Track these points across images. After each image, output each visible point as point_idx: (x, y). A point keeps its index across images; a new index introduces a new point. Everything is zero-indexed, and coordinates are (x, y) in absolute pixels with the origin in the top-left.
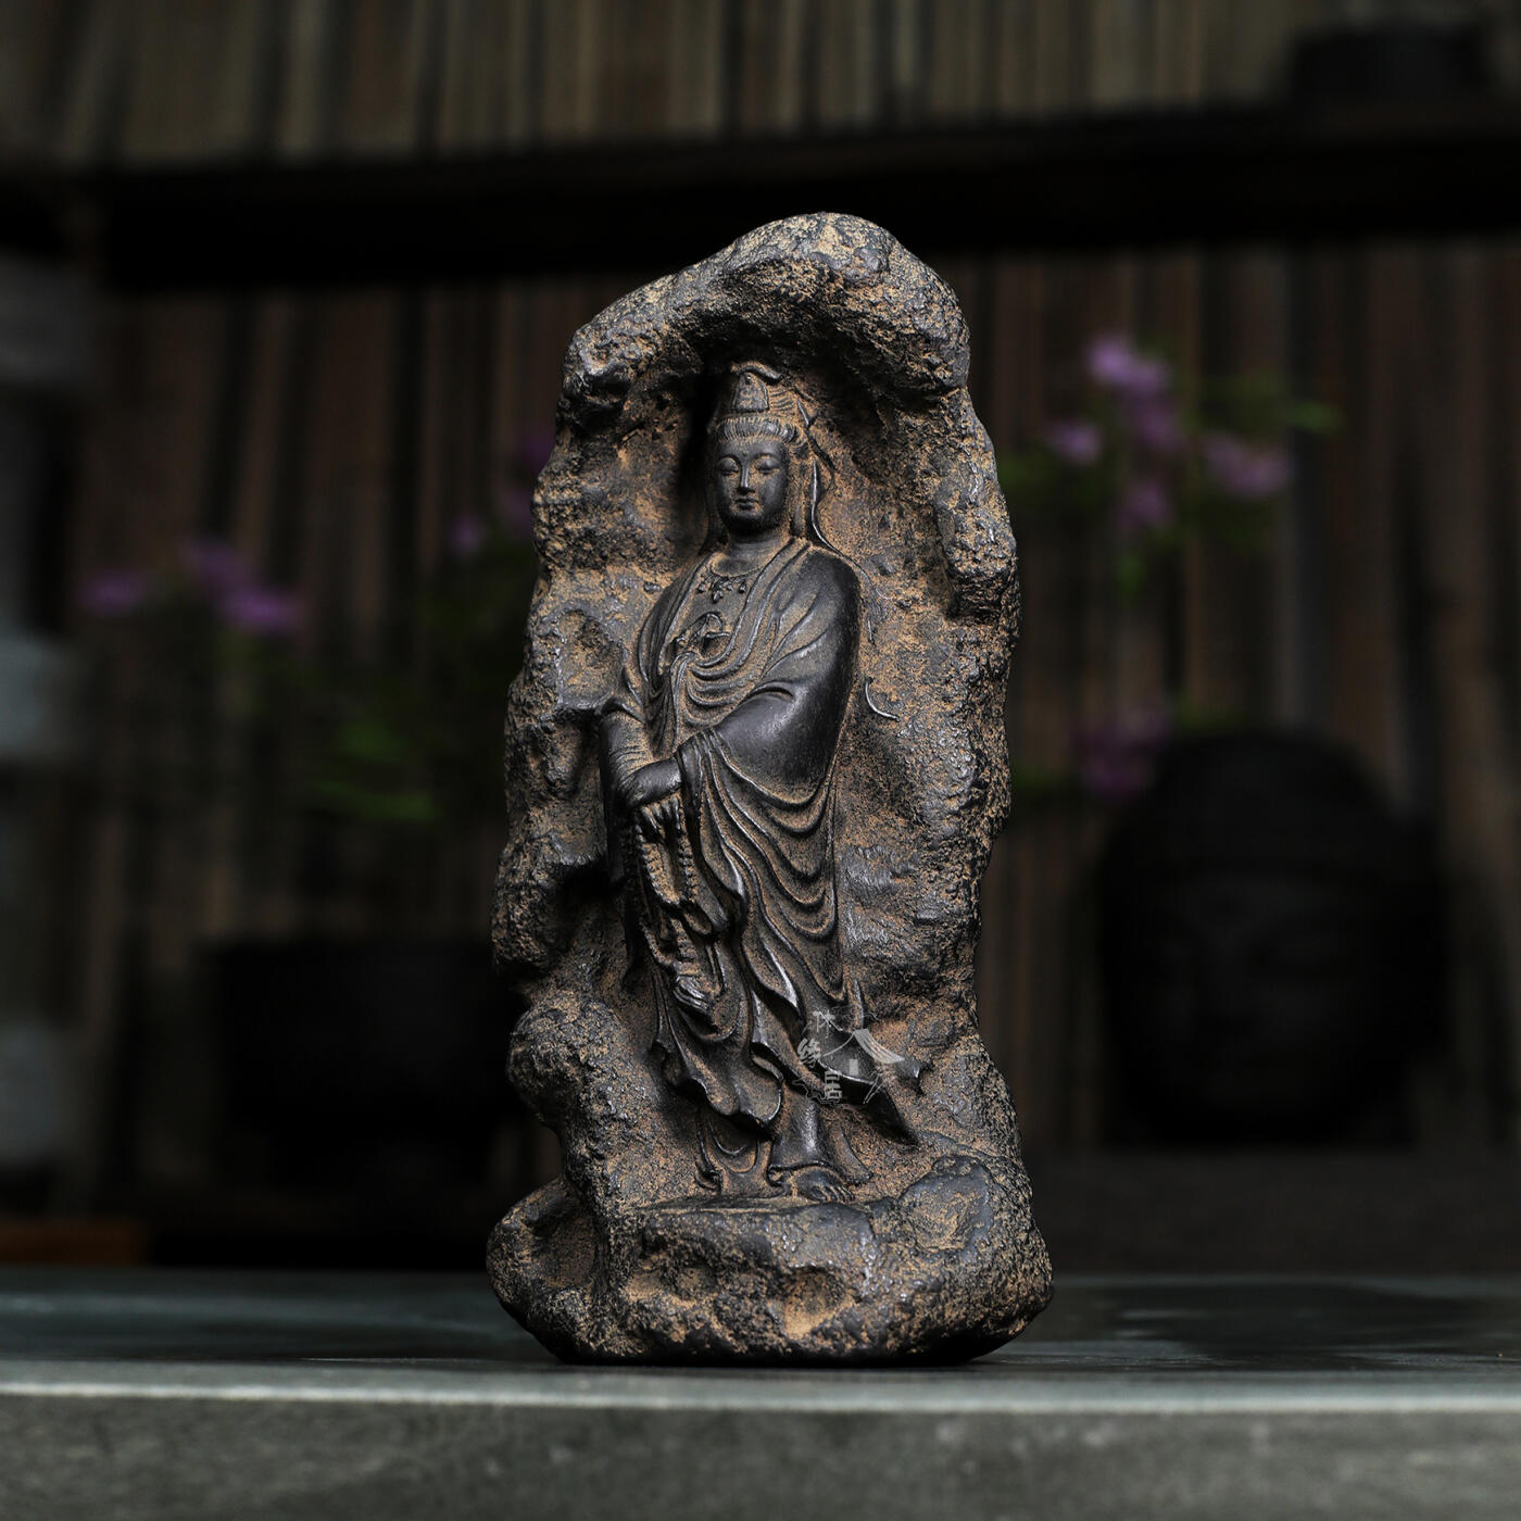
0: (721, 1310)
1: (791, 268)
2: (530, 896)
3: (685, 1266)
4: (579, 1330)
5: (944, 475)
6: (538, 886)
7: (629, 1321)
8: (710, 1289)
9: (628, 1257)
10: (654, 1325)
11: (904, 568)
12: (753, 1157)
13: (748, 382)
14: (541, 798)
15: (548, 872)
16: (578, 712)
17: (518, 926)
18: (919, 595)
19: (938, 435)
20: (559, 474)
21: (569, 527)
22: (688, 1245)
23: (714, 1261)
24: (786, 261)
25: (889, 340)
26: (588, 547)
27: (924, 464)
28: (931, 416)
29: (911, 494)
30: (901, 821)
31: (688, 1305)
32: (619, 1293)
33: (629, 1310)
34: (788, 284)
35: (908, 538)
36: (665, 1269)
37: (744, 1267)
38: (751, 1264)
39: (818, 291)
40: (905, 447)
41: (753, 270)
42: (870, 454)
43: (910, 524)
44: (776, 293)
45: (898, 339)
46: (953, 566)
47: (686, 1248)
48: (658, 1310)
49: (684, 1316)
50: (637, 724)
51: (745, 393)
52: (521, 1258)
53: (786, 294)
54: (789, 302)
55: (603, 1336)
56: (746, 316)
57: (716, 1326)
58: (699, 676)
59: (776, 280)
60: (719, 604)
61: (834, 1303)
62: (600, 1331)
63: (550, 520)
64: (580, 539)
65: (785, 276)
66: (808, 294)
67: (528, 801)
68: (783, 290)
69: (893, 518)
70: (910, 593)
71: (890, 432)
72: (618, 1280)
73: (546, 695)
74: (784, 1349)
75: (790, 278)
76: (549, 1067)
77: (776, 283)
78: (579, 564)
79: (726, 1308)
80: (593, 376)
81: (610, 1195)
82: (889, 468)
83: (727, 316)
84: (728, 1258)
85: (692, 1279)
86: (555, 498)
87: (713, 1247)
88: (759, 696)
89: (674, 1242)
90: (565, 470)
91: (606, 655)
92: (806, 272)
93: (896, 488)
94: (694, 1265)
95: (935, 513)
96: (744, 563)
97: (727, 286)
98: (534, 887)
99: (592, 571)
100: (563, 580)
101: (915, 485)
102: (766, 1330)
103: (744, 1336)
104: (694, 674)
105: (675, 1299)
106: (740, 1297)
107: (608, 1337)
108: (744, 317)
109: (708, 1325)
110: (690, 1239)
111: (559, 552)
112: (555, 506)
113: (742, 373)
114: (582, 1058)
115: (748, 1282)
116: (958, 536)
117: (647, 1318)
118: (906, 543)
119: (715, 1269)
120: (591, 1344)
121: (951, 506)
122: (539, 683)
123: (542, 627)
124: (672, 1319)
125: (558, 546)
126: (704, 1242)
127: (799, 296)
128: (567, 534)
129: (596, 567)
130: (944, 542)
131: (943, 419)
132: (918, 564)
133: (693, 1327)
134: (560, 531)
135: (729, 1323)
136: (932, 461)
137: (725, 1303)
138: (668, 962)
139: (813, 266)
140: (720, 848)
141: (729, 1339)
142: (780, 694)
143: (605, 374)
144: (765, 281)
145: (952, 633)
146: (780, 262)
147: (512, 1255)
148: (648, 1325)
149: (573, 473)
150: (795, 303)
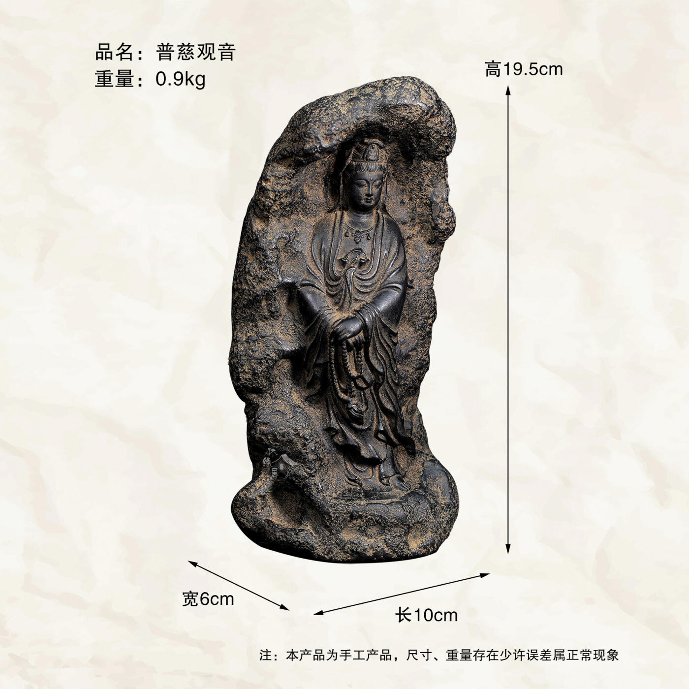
0: (387, 543)
1: (411, 108)
2: (267, 363)
3: (370, 525)
4: (316, 549)
5: (435, 187)
6: (272, 359)
7: (346, 547)
8: (381, 534)
9: (343, 522)
10: (359, 550)
11: (410, 222)
12: (371, 472)
13: (373, 148)
14: (266, 318)
15: (276, 354)
16: (287, 284)
17: (260, 375)
18: (415, 233)
19: (436, 172)
20: (281, 178)
21: (282, 201)
22: (373, 518)
23: (385, 524)
24: (410, 106)
25: (437, 138)
26: (288, 209)
27: (427, 181)
28: (435, 164)
29: (418, 193)
30: (412, 329)
31: (373, 540)
32: (339, 536)
33: (346, 544)
34: (409, 115)
35: (414, 210)
36: (361, 527)
37: (397, 526)
38: (399, 524)
39: (420, 119)
40: (420, 174)
41: (395, 107)
42: (401, 174)
43: (415, 204)
44: (403, 118)
45: (440, 138)
46: (437, 225)
47: (372, 519)
48: (360, 543)
49: (372, 545)
50: (323, 294)
51: (371, 153)
52: (257, 511)
53: (407, 119)
54: (407, 122)
55: (332, 553)
56: (385, 124)
57: (386, 549)
58: (359, 279)
59: (404, 113)
60: (359, 244)
61: (424, 535)
62: (330, 551)
63: (275, 197)
64: (286, 206)
65: (408, 111)
66: (416, 120)
67: (257, 318)
68: (406, 117)
69: (406, 200)
70: (412, 232)
71: (415, 167)
72: (337, 531)
73: (273, 276)
74: (410, 555)
75: (410, 112)
76: (284, 437)
77: (404, 114)
78: (282, 215)
79: (390, 542)
80: (323, 147)
81: (320, 492)
82: (409, 180)
83: (377, 123)
84: (391, 523)
85: (373, 530)
86: (278, 188)
87: (385, 519)
88: (387, 289)
89: (367, 517)
90: (285, 177)
91: (295, 257)
92: (417, 111)
93: (411, 189)
94: (375, 525)
95: (431, 203)
96: (362, 224)
97: (381, 111)
98: (269, 359)
99: (286, 218)
100: (274, 222)
101: (421, 190)
102: (404, 548)
103: (396, 552)
104: (357, 277)
105: (366, 538)
106: (395, 537)
107: (334, 554)
108: (384, 125)
109: (383, 549)
110: (374, 515)
111: (276, 211)
112: (279, 192)
113: (371, 144)
114: (301, 434)
115: (397, 531)
116: (440, 213)
117: (355, 547)
118: (412, 212)
119: (385, 527)
120: (326, 556)
121: (438, 201)
122: (270, 270)
123: (271, 245)
124: (366, 547)
125: (275, 208)
126: (381, 517)
127: (412, 120)
128: (282, 203)
129: (288, 217)
130: (433, 215)
131: (440, 165)
132: (417, 221)
133: (376, 550)
134: (278, 202)
135: (391, 547)
136: (431, 181)
137: (389, 540)
138: (346, 397)
139: (420, 109)
140: (376, 355)
141: (391, 553)
142: (395, 288)
143: (329, 147)
144: (399, 112)
145: (430, 250)
146: (407, 106)
147: (253, 510)
148: (357, 550)
149: (288, 178)
150: (410, 123)
